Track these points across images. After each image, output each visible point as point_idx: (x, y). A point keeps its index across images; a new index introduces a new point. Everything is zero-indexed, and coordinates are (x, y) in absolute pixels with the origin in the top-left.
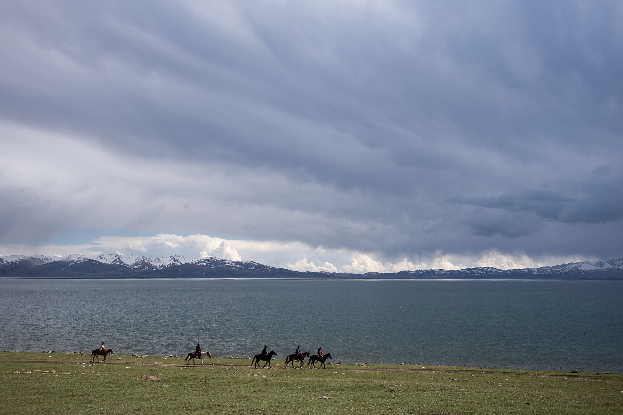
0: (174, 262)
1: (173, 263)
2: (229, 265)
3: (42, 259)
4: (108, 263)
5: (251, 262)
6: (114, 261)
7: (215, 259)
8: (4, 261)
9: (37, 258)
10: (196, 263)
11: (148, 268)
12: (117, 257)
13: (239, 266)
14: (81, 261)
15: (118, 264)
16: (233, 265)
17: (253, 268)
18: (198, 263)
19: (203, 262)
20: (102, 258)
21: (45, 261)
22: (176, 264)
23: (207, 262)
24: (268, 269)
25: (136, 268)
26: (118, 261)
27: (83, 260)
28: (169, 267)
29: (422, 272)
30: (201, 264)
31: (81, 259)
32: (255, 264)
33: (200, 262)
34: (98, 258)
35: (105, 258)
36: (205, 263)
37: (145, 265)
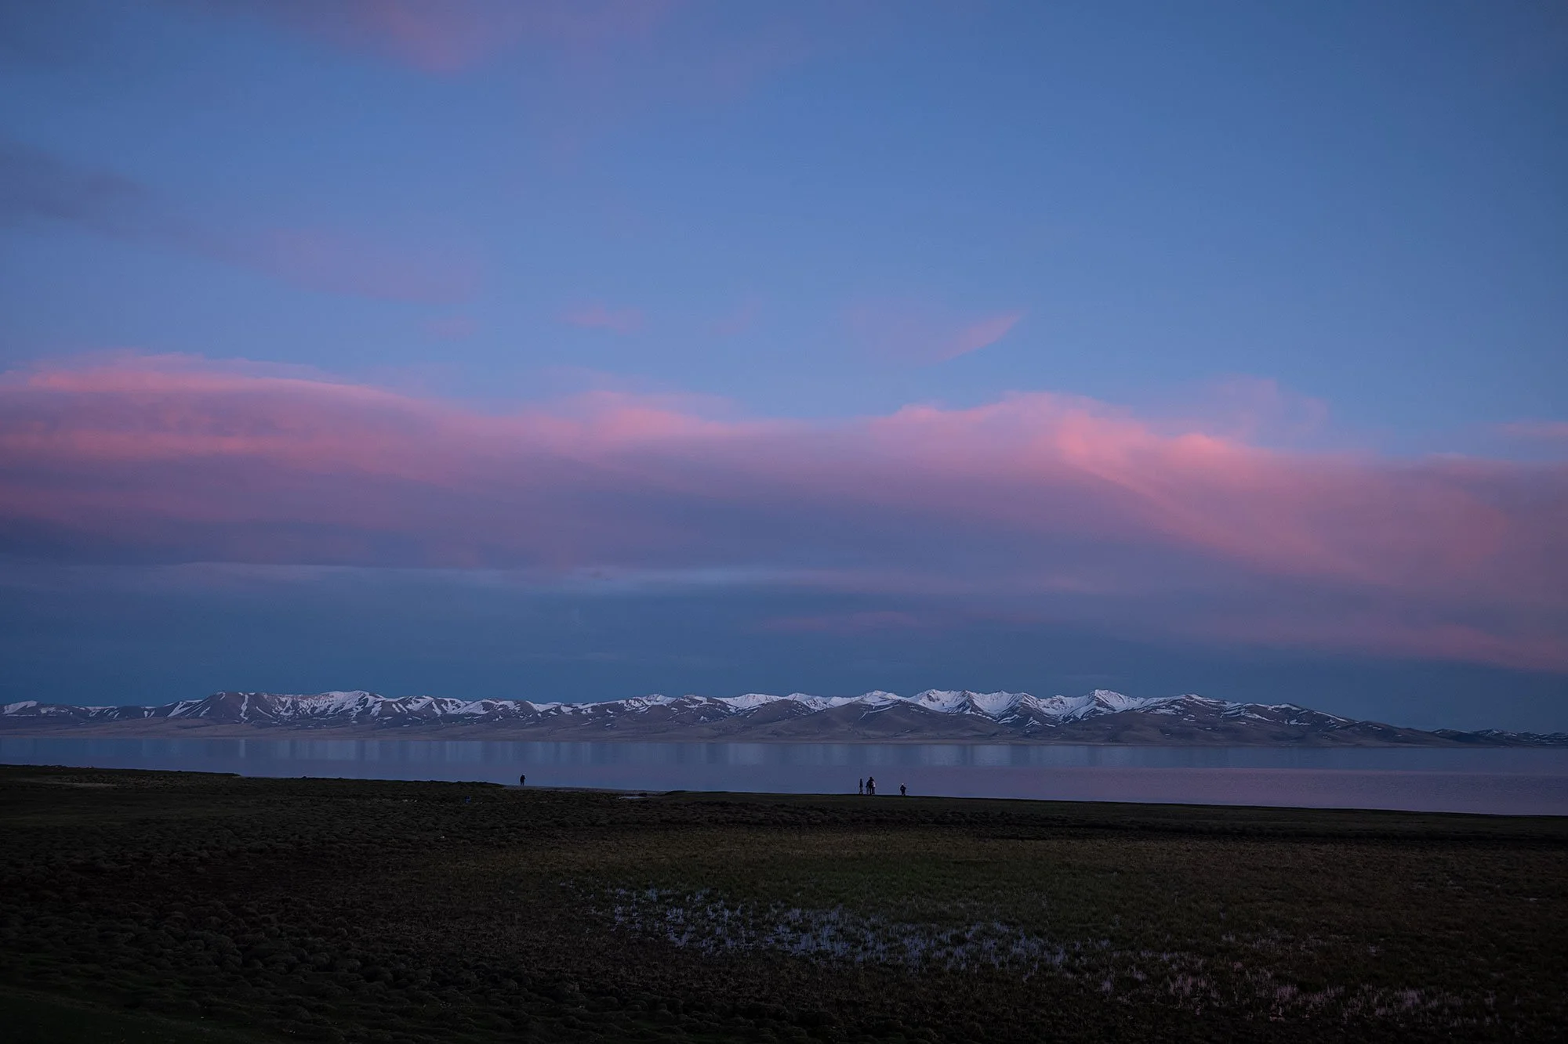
0: (1098, 708)
1: (1095, 709)
2: (1232, 714)
4: (946, 711)
5: (1288, 706)
6: (959, 707)
7: (1196, 700)
8: (730, 707)
10: (1150, 711)
11: (1036, 723)
12: (966, 698)
13: (1258, 716)
14: (887, 706)
15: (968, 712)
16: (1242, 714)
17: (1293, 722)
18: (1155, 708)
19: (1168, 707)
20: (932, 700)
21: (812, 707)
22: (1101, 712)
23: (1176, 707)
24: (1333, 724)
25: (1009, 721)
26: (969, 707)
27: (892, 704)
28: (1085, 719)
30: (1162, 711)
31: (888, 703)
32: (1299, 711)
33: (1159, 707)
34: (923, 700)
35: (938, 700)
36: (1171, 710)
37: (1030, 715)
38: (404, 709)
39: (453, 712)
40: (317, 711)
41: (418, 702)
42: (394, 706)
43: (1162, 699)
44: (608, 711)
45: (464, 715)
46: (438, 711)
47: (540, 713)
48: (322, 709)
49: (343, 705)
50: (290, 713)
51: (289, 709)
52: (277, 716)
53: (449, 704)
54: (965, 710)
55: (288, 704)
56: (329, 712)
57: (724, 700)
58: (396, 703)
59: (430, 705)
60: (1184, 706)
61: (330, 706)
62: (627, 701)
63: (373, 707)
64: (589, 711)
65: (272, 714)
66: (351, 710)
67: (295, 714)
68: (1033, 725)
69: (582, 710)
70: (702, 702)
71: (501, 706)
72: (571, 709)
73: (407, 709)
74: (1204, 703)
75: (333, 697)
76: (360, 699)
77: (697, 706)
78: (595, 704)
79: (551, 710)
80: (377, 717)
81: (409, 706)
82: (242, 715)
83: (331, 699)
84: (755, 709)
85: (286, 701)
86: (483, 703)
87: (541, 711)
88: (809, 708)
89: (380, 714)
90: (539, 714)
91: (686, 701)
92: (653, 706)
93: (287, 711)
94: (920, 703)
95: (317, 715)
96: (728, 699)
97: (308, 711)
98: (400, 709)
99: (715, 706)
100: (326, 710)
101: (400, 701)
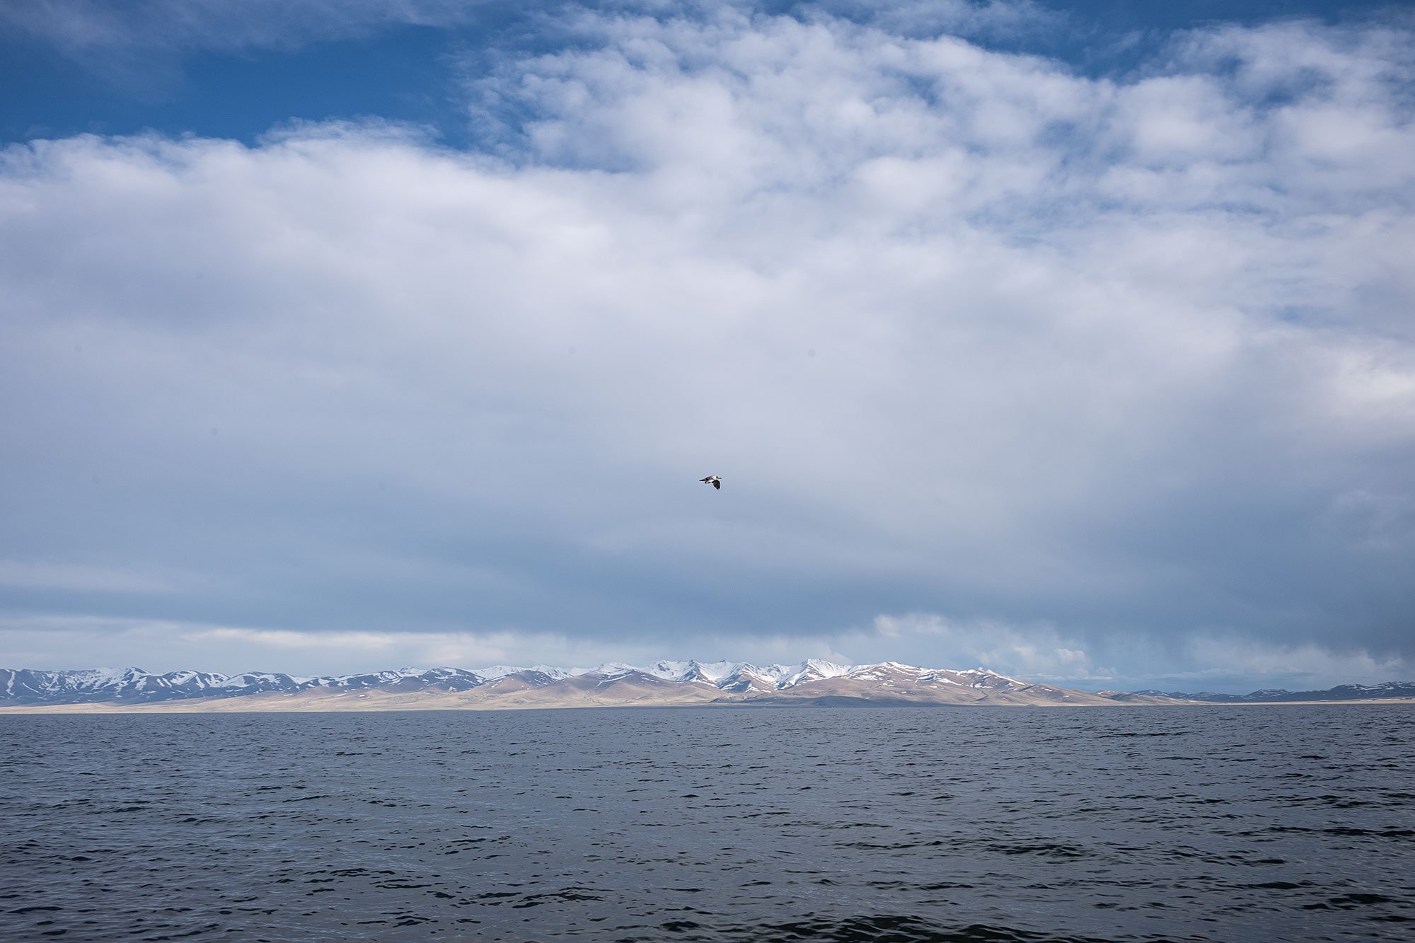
0: (809, 676)
1: (807, 676)
2: (927, 680)
3: (547, 674)
4: (674, 679)
5: (974, 672)
6: (687, 675)
7: (895, 667)
8: (477, 678)
9: (539, 672)
10: (854, 677)
11: (754, 689)
12: (693, 667)
13: (948, 681)
14: (621, 675)
15: (694, 680)
16: (935, 679)
17: (978, 686)
18: (858, 675)
19: (870, 673)
20: (662, 669)
21: (553, 677)
22: (812, 679)
23: (878, 673)
24: (1011, 687)
25: (730, 688)
26: (695, 676)
27: (626, 673)
28: (798, 685)
29: (1392, 688)
30: (865, 677)
31: (622, 673)
32: (983, 676)
33: (862, 674)
34: (655, 670)
35: (668, 669)
36: (874, 676)
37: (749, 682)
38: (168, 683)
39: (216, 686)
40: (83, 686)
41: (183, 677)
42: (159, 680)
43: (866, 666)
44: (363, 683)
45: (226, 688)
46: (202, 686)
47: (299, 685)
48: (88, 684)
49: (109, 680)
50: (57, 689)
51: (55, 684)
52: (44, 691)
53: (213, 678)
54: (691, 678)
55: (55, 680)
56: (95, 688)
57: (473, 672)
58: (160, 678)
59: (194, 680)
60: (885, 673)
61: (96, 681)
62: (382, 673)
63: (138, 681)
64: (345, 683)
65: (38, 690)
66: (117, 685)
67: (61, 690)
68: (751, 691)
69: (338, 682)
70: (451, 673)
71: (261, 680)
72: (328, 682)
73: (172, 684)
74: (901, 669)
75: (99, 672)
76: (126, 675)
77: (447, 677)
78: (351, 677)
79: (309, 683)
80: (141, 692)
81: (174, 681)
82: (8, 691)
83: (97, 675)
84: (500, 680)
85: (53, 677)
86: (244, 677)
87: (300, 683)
88: (550, 678)
89: (145, 688)
90: (298, 687)
91: (437, 672)
92: (406, 678)
93: (53, 687)
94: (652, 673)
95: (83, 690)
96: (476, 671)
97: (74, 687)
98: (164, 683)
99: (465, 677)
100: (92, 685)
101: (164, 676)
